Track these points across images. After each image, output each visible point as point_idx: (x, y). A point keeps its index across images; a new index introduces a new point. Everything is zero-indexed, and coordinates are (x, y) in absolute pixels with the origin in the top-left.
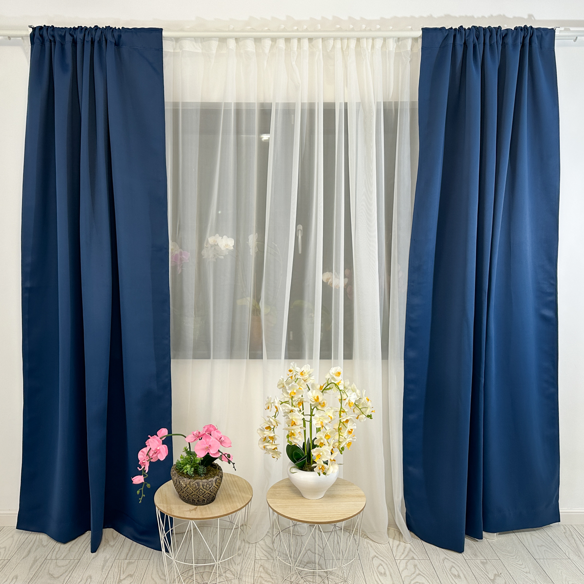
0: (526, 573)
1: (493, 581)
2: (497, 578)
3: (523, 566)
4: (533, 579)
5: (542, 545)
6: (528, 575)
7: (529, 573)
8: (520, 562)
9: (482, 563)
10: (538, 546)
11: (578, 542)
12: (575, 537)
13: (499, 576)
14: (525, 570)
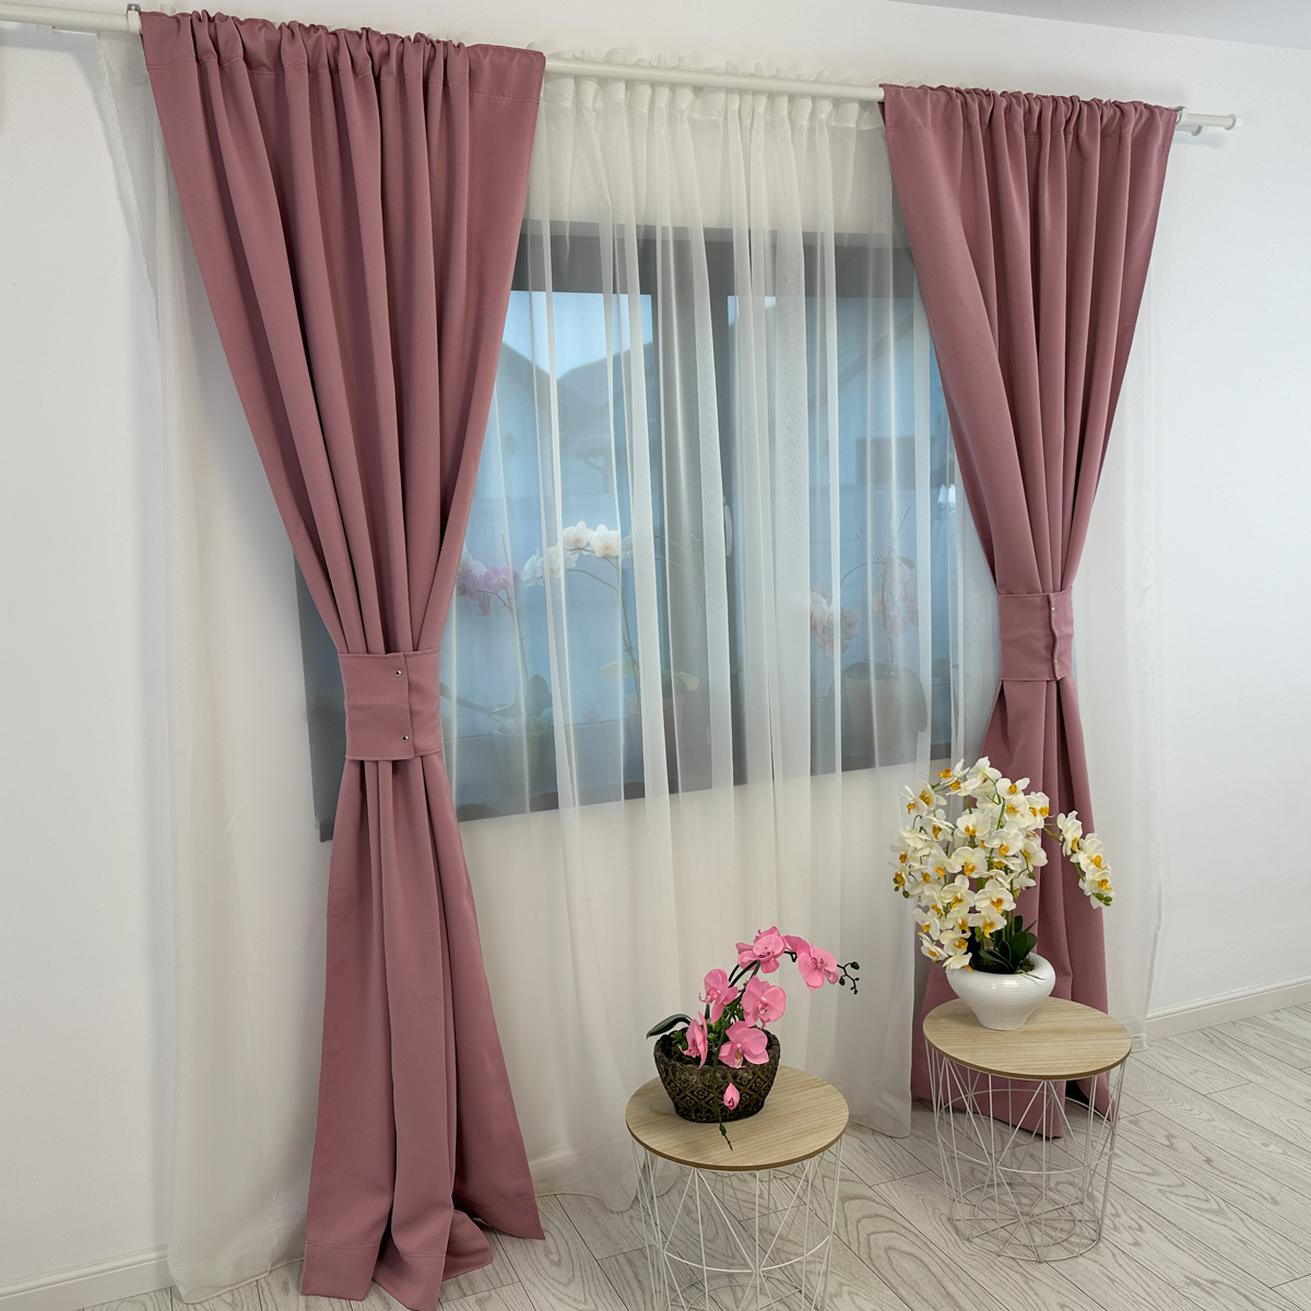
0: (1209, 1120)
1: (1171, 1146)
2: (1174, 1141)
3: (1196, 1112)
4: (1228, 1129)
5: (1196, 1071)
6: (1215, 1123)
7: (1213, 1119)
8: (1187, 1107)
9: (1131, 1122)
10: (1191, 1073)
11: (1242, 1052)
12: (1231, 1045)
13: (1173, 1136)
14: (1202, 1117)
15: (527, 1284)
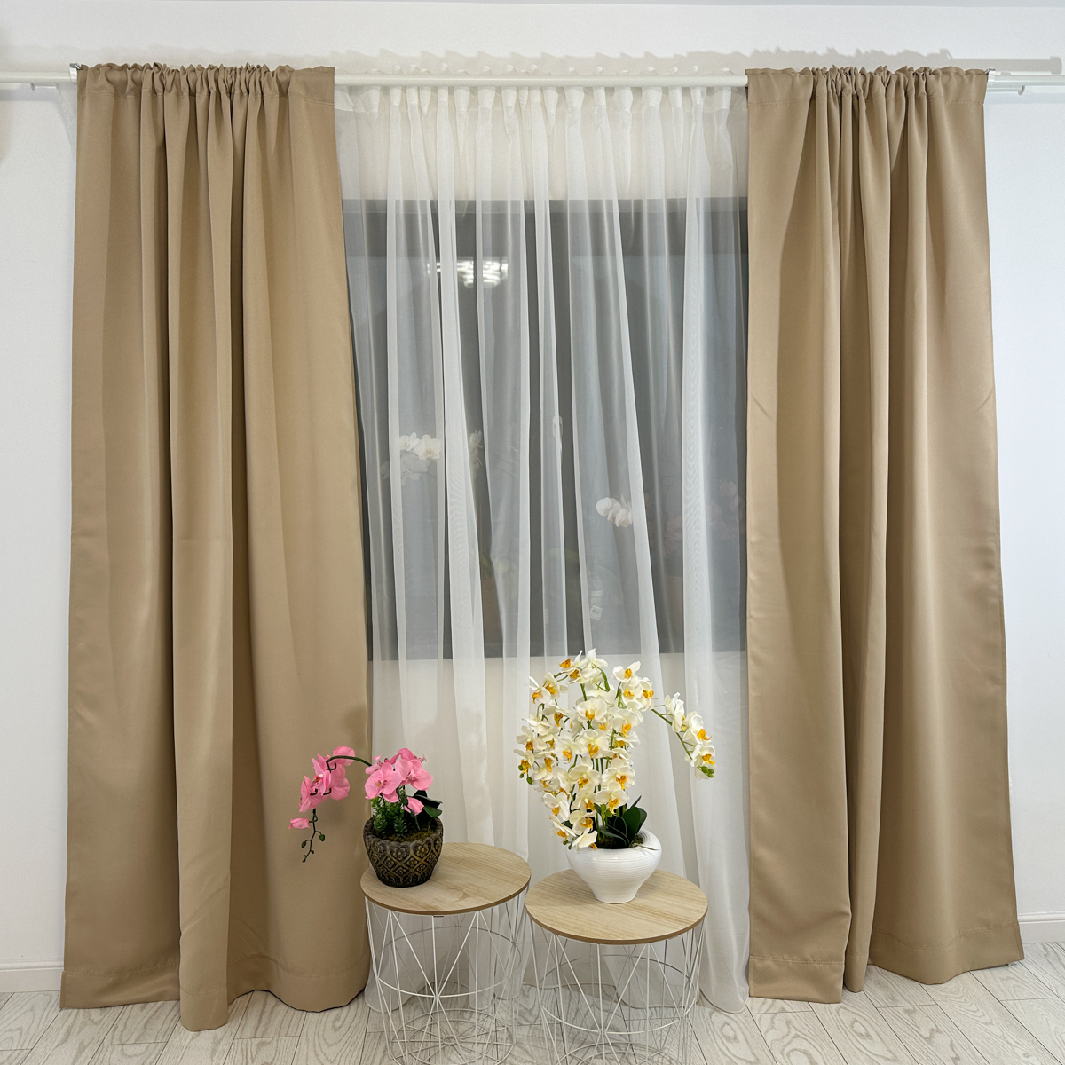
1: (929, 1040)
2: (936, 1035)
3: (979, 1014)
6: (989, 1027)
7: (992, 1023)
8: (973, 1008)
10: (1002, 980)
13: (938, 1031)
14: (983, 1020)
15: (303, 1040)
